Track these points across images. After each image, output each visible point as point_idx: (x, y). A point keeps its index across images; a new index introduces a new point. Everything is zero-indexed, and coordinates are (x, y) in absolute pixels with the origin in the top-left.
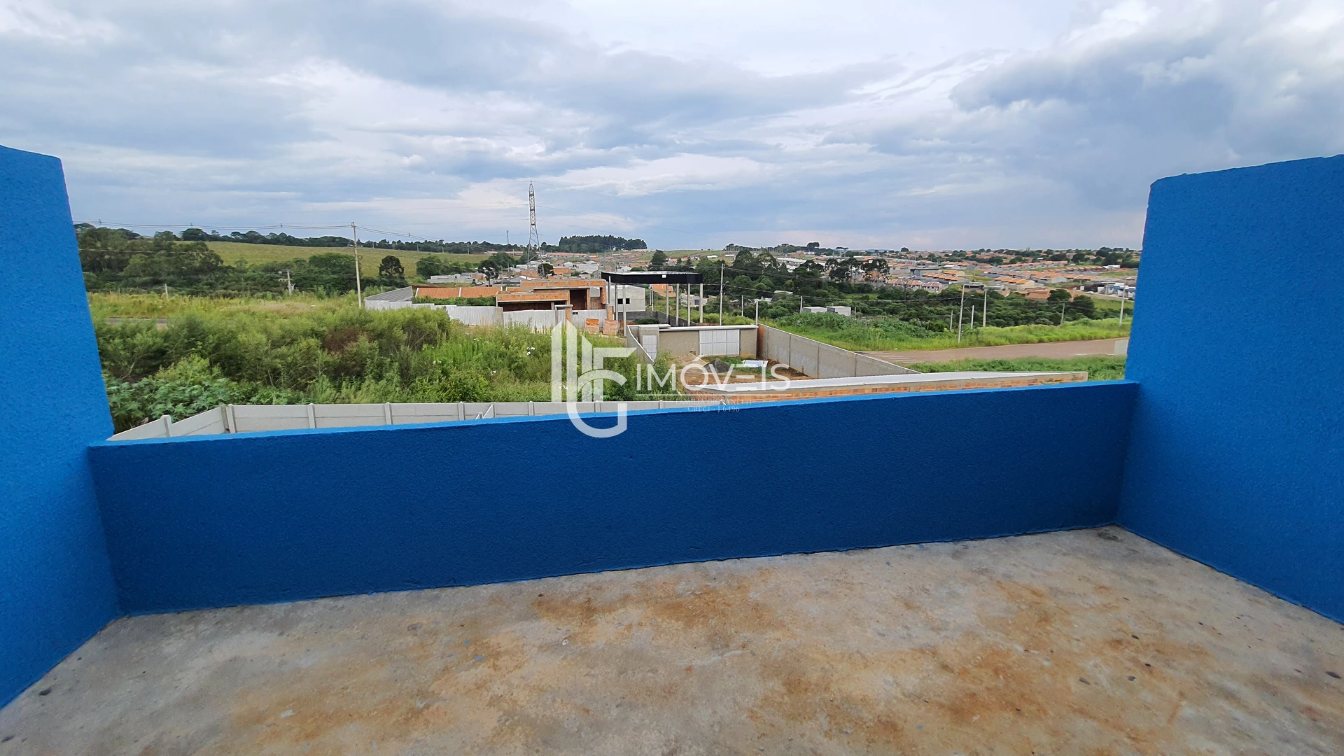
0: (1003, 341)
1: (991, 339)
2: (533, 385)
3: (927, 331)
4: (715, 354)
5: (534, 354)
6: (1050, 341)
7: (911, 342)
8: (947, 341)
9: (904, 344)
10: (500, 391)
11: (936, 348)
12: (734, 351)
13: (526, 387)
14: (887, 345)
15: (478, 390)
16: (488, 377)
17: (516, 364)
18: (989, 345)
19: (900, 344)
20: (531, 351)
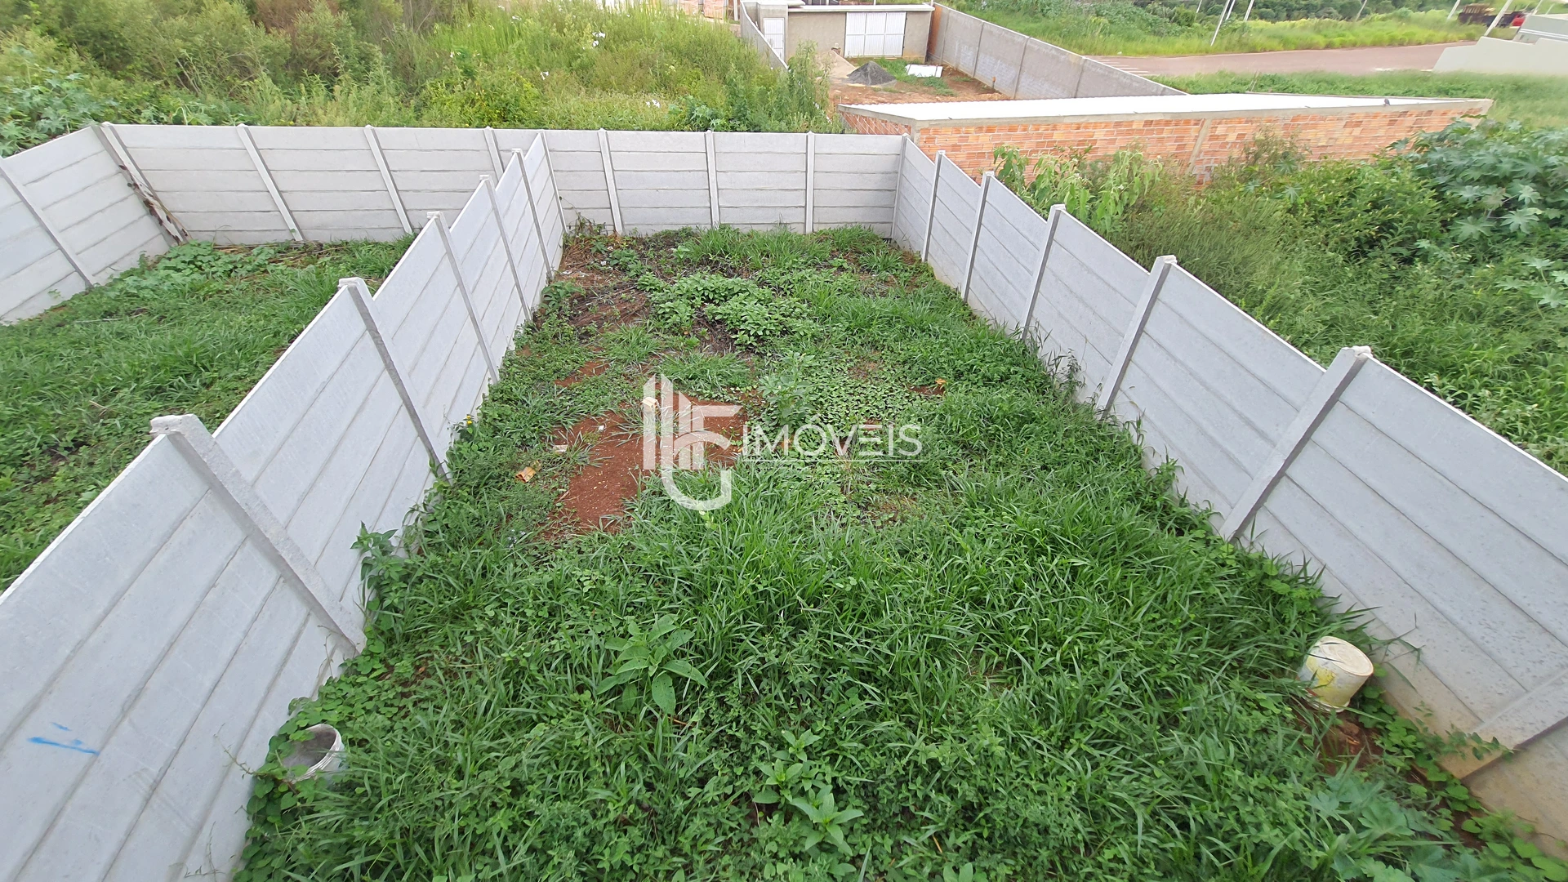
0: (1275, 43)
1: (1259, 40)
2: (607, 98)
3: (1169, 25)
4: (867, 54)
5: (605, 45)
6: (1343, 46)
7: (1144, 41)
8: (1195, 42)
9: (1132, 45)
10: (557, 107)
11: (1179, 53)
12: (894, 50)
13: (598, 101)
14: (1109, 46)
15: (523, 102)
16: (537, 82)
17: (579, 61)
18: (1253, 50)
19: (1128, 44)
20: (600, 39)
